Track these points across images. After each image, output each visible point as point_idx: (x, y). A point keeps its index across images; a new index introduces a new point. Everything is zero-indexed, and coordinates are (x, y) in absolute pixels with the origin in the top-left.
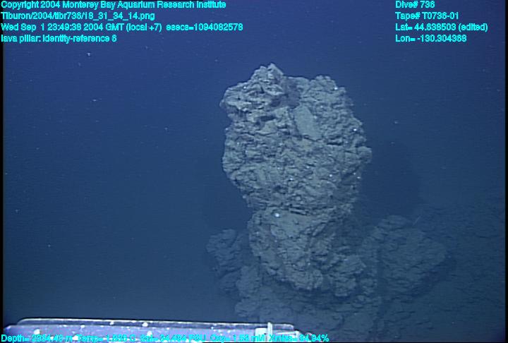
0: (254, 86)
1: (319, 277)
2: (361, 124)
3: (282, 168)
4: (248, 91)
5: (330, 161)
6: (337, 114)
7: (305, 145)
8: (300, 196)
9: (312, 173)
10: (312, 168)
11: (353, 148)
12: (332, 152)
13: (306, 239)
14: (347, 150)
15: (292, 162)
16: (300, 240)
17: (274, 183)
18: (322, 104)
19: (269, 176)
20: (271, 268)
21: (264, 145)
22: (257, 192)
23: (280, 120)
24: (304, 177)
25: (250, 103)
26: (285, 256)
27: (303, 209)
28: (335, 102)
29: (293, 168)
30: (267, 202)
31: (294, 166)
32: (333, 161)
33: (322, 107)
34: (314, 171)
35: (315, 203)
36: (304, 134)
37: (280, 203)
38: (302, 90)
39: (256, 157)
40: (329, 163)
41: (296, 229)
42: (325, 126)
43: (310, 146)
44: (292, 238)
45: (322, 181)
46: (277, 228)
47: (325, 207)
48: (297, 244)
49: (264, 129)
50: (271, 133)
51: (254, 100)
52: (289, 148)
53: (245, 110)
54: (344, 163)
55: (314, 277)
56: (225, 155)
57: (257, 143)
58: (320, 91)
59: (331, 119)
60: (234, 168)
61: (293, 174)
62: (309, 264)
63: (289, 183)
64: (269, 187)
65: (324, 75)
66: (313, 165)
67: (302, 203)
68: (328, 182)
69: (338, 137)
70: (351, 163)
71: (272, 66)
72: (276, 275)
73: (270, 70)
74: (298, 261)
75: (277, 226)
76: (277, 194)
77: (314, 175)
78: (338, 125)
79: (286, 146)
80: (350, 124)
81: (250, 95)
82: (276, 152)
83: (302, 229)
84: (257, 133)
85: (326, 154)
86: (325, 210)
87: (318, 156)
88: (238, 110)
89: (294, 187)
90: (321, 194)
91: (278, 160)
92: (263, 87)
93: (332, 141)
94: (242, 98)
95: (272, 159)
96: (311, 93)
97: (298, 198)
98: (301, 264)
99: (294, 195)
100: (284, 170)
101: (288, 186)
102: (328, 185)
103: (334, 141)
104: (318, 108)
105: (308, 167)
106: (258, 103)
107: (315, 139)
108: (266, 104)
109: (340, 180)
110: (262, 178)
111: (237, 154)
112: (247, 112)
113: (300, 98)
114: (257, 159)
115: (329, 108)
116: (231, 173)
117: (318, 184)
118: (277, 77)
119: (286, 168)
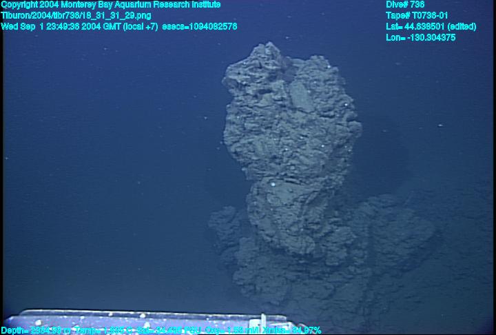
0: (253, 62)
1: (312, 243)
2: (352, 100)
3: (278, 139)
4: (248, 66)
5: (322, 132)
6: (329, 89)
7: (299, 117)
8: (294, 165)
9: (306, 143)
10: (306, 139)
11: (344, 121)
12: (324, 124)
13: (300, 207)
14: (339, 122)
15: (287, 134)
16: (294, 207)
17: (271, 153)
18: (316, 80)
19: (266, 146)
20: (267, 235)
21: (262, 117)
22: (256, 163)
23: (276, 93)
24: (298, 147)
25: (249, 77)
26: (280, 222)
27: (297, 178)
28: (327, 78)
29: (288, 139)
30: (264, 172)
31: (289, 137)
32: (325, 132)
33: (315, 82)
34: (308, 142)
35: (308, 172)
36: (298, 106)
37: (276, 172)
38: (298, 68)
39: (254, 129)
40: (321, 134)
41: (291, 197)
42: (318, 100)
43: (304, 118)
44: (286, 205)
45: (315, 151)
46: (273, 196)
47: (318, 176)
48: (292, 211)
49: (261, 101)
50: (268, 106)
51: (253, 74)
52: (284, 120)
53: (244, 83)
54: (335, 134)
55: (306, 242)
56: (226, 129)
57: (255, 115)
58: (315, 69)
59: (323, 94)
60: (234, 140)
61: (288, 145)
62: (302, 230)
63: (285, 153)
64: (266, 157)
65: (318, 55)
66: (306, 136)
67: (296, 172)
68: (320, 152)
69: (330, 110)
70: (341, 135)
71: (270, 44)
72: (272, 241)
73: (268, 47)
74: (291, 225)
75: (272, 194)
76: (273, 165)
77: (307, 145)
78: (331, 99)
79: (281, 118)
80: (341, 100)
81: (250, 70)
82: (272, 123)
83: (295, 197)
84: (255, 106)
85: (318, 125)
86: (318, 179)
87: (311, 127)
88: (238, 83)
89: (289, 157)
90: (313, 163)
91: (274, 131)
92: (261, 62)
93: (324, 113)
94: (242, 72)
95: (269, 131)
96: (305, 71)
97: (293, 168)
98: (294, 229)
99: (289, 164)
100: (279, 141)
101: (283, 155)
102: (320, 154)
103: (326, 114)
104: (312, 83)
105: (302, 138)
106: (257, 77)
107: (308, 111)
108: (264, 78)
109: (331, 151)
110: (260, 149)
111: (238, 127)
112: (246, 85)
113: (295, 75)
114: (255, 131)
115: (322, 83)
116: (231, 145)
117: (311, 154)
118: (274, 53)
119: (282, 139)
